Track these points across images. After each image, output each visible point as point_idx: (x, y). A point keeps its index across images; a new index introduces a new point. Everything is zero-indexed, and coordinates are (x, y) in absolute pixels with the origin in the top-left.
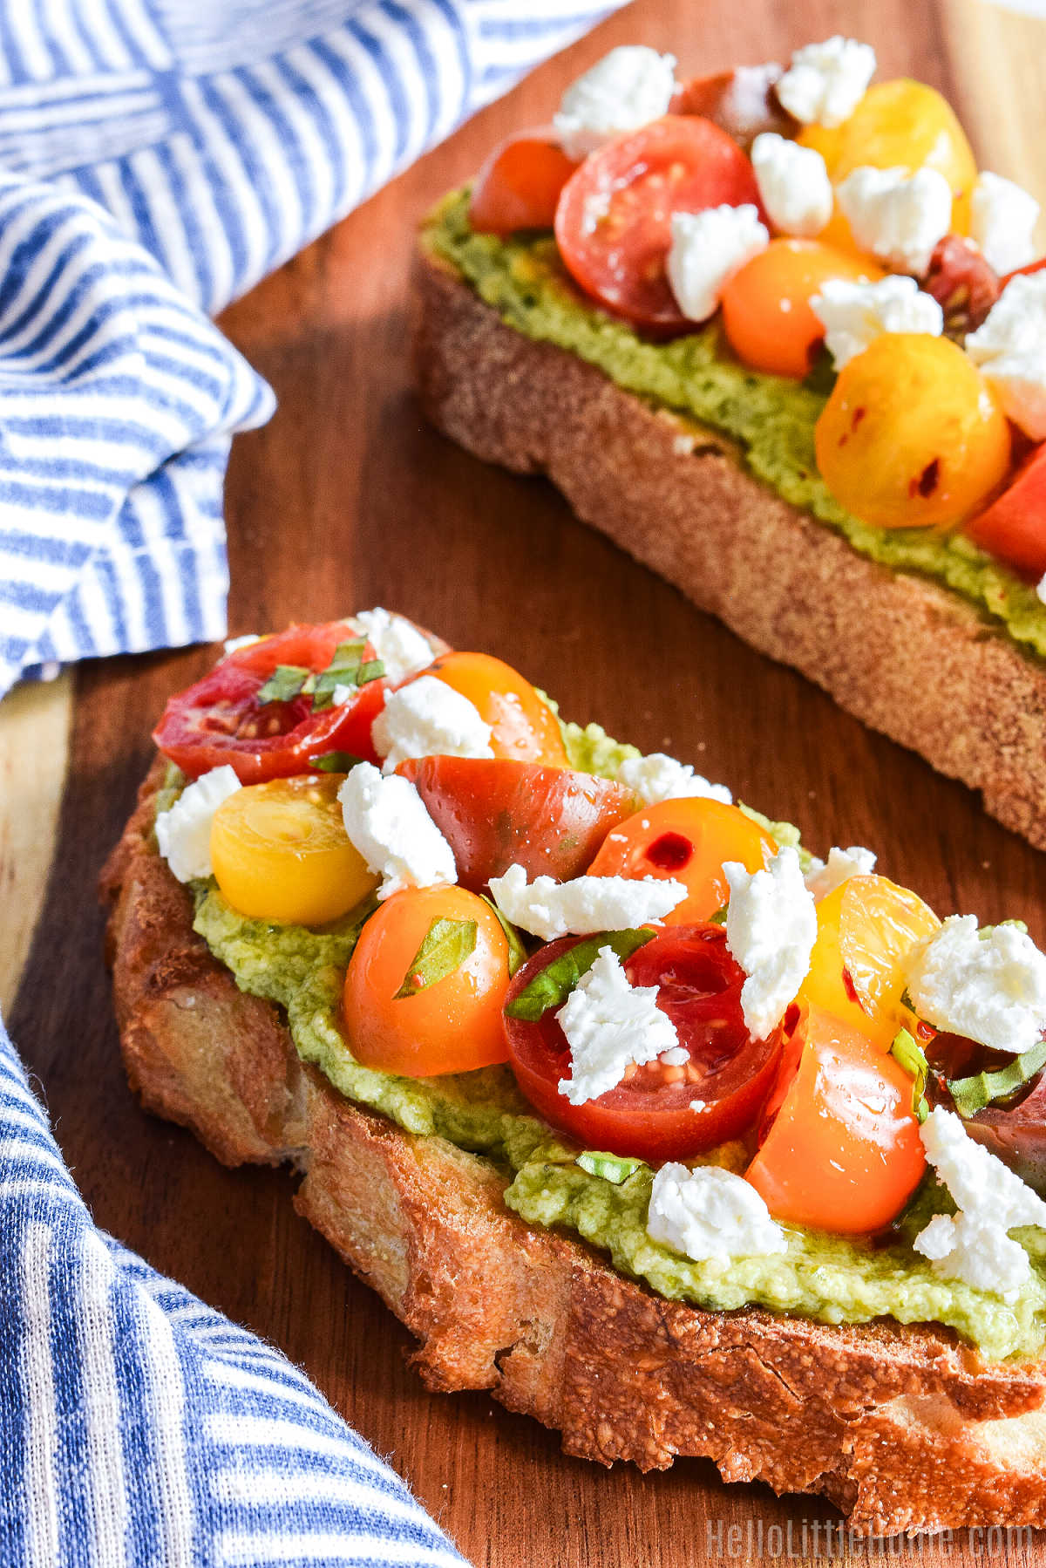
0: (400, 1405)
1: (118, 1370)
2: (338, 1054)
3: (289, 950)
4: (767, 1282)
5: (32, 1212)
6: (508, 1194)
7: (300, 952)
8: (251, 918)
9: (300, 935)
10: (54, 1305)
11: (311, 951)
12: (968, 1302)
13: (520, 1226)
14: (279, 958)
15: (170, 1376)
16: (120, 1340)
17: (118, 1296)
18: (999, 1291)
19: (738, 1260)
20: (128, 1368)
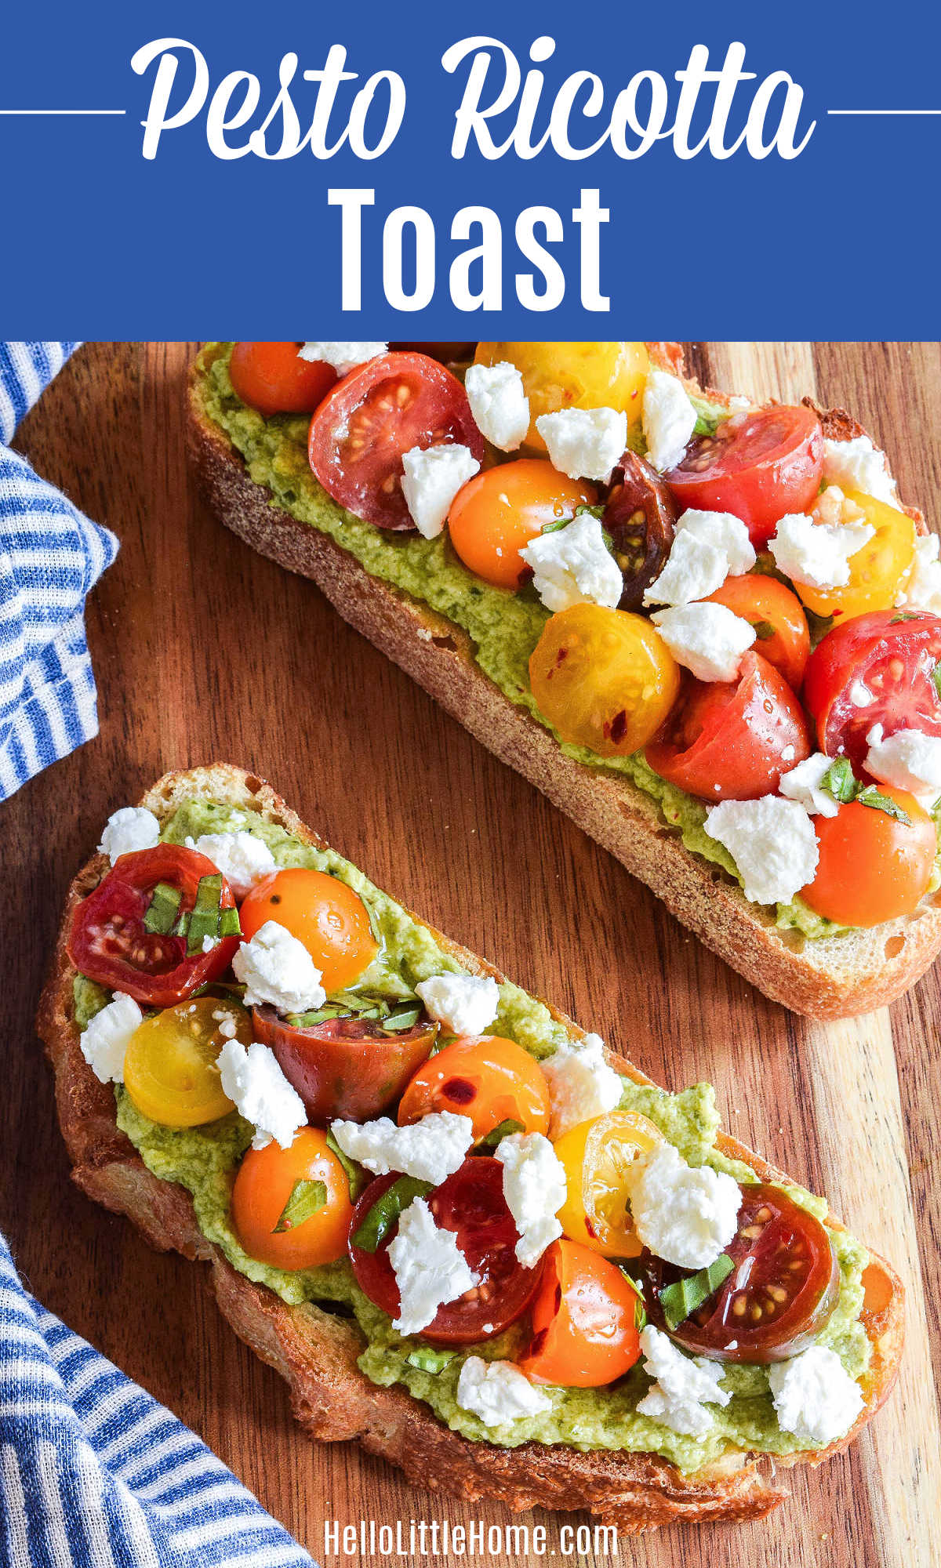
0: (292, 1439)
1: (114, 1552)
2: (233, 1250)
3: (189, 1154)
4: (540, 1434)
5: (40, 1431)
6: (361, 1360)
7: (197, 1156)
8: (159, 1125)
9: (196, 1141)
10: (64, 1505)
11: (205, 1156)
12: (673, 1443)
13: (371, 1388)
14: (183, 1161)
15: (149, 1554)
16: (114, 1535)
17: (109, 1501)
18: (694, 1435)
19: (519, 1420)
20: (120, 1551)
